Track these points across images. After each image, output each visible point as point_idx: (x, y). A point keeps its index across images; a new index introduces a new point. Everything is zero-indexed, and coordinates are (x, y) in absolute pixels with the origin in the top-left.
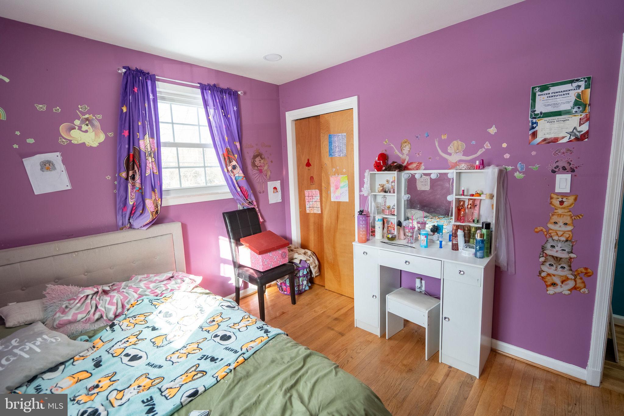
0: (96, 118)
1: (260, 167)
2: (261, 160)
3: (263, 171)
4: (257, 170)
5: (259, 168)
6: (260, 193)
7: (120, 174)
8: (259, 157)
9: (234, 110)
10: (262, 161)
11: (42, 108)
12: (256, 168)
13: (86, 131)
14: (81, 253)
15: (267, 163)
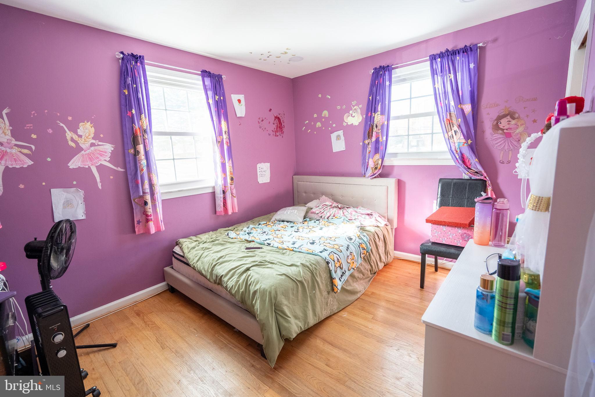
0: (359, 108)
1: (507, 129)
2: (510, 120)
3: (513, 135)
4: (501, 134)
5: (505, 131)
6: (503, 163)
7: (365, 142)
8: (509, 117)
9: (469, 69)
10: (513, 122)
11: (339, 107)
12: (500, 132)
13: (354, 117)
14: (341, 184)
15: (521, 125)
